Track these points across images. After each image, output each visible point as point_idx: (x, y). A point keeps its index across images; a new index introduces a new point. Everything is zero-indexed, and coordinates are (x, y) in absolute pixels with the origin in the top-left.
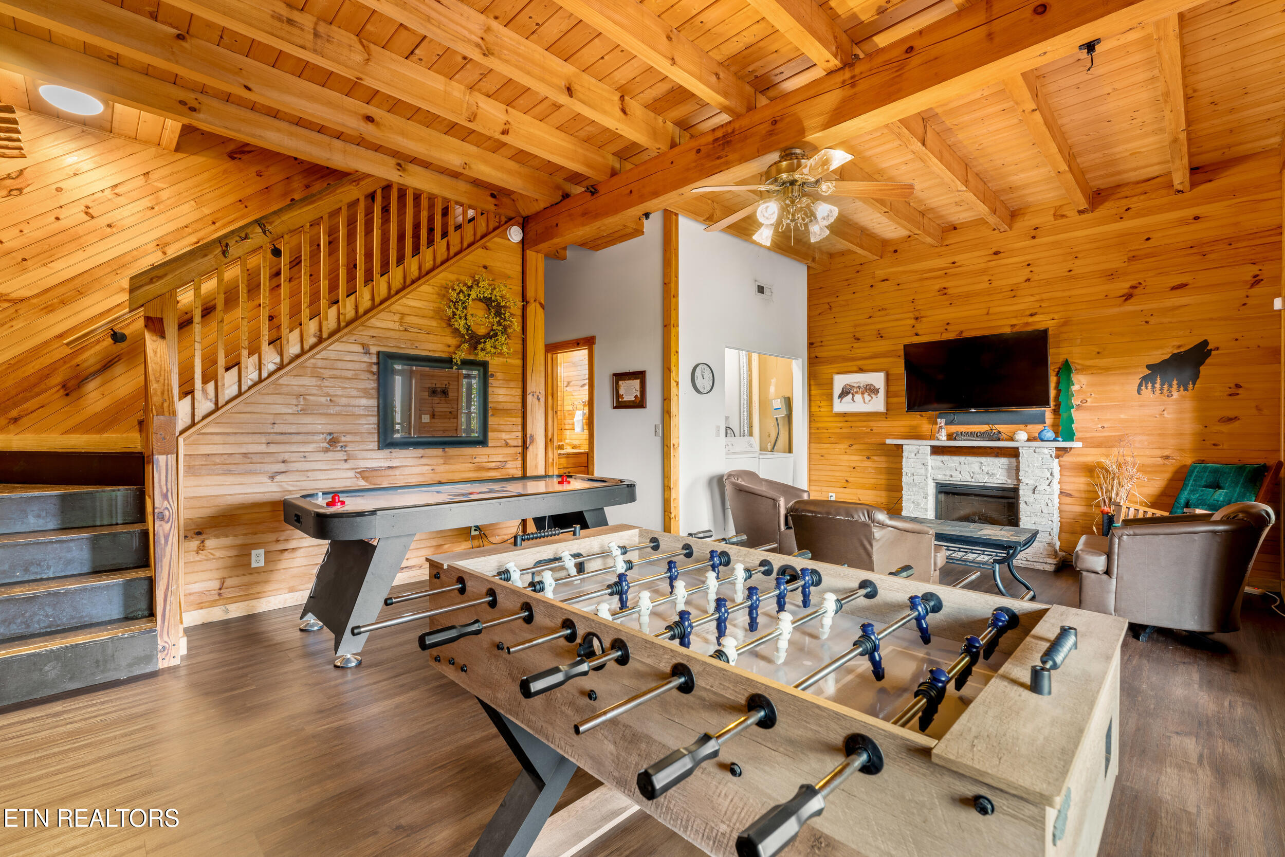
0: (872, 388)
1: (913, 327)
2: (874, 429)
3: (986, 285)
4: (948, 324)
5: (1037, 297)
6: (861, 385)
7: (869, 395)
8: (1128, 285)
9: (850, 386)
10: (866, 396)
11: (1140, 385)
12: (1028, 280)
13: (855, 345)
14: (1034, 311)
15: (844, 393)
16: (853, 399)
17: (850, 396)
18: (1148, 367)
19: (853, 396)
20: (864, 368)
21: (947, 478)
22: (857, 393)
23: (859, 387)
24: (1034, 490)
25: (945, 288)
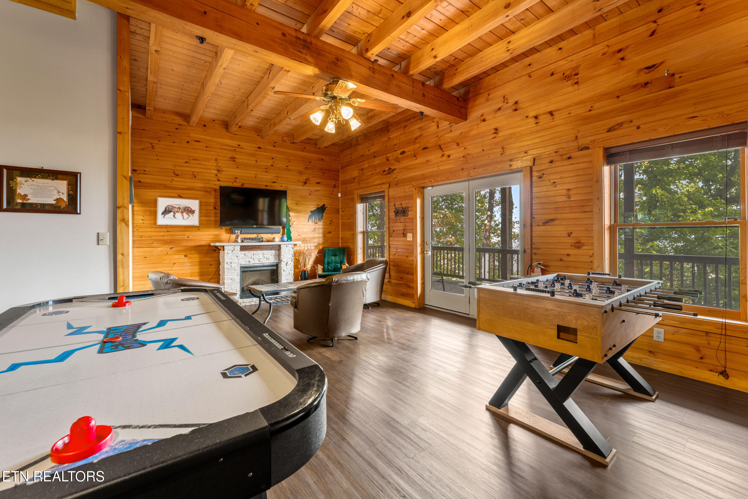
0: (190, 209)
1: (216, 175)
2: (190, 236)
3: (255, 162)
4: (236, 178)
5: (276, 175)
6: (181, 207)
7: (187, 214)
8: (305, 178)
9: (172, 206)
10: (185, 214)
11: (309, 219)
12: (272, 165)
13: (174, 179)
14: (275, 181)
15: (167, 211)
16: (174, 216)
17: (172, 214)
18: (311, 212)
19: (175, 213)
20: (182, 196)
21: (247, 263)
22: (177, 212)
23: (179, 208)
24: (287, 264)
25: (234, 158)
